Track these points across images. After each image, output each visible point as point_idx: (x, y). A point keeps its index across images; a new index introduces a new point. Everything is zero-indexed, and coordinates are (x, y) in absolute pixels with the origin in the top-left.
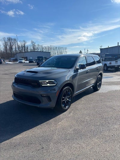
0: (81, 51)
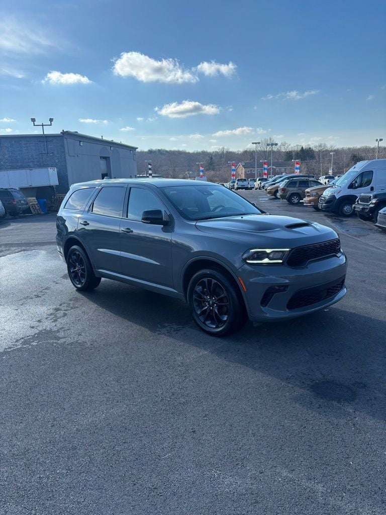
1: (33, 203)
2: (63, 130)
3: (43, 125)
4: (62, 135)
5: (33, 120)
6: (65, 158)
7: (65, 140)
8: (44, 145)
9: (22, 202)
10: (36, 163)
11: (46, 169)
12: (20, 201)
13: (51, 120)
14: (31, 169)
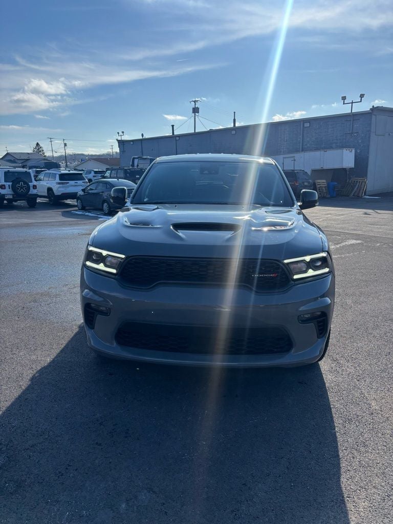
0: (38, 144)
1: (322, 185)
2: (373, 106)
3: (352, 103)
4: (371, 111)
5: (344, 98)
6: (369, 137)
7: (373, 117)
8: (350, 125)
9: (306, 184)
10: (338, 144)
11: (341, 151)
12: (303, 183)
13: (362, 96)
14: (325, 150)
